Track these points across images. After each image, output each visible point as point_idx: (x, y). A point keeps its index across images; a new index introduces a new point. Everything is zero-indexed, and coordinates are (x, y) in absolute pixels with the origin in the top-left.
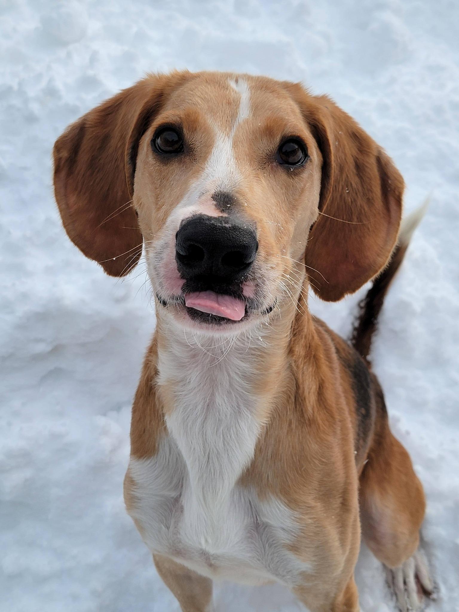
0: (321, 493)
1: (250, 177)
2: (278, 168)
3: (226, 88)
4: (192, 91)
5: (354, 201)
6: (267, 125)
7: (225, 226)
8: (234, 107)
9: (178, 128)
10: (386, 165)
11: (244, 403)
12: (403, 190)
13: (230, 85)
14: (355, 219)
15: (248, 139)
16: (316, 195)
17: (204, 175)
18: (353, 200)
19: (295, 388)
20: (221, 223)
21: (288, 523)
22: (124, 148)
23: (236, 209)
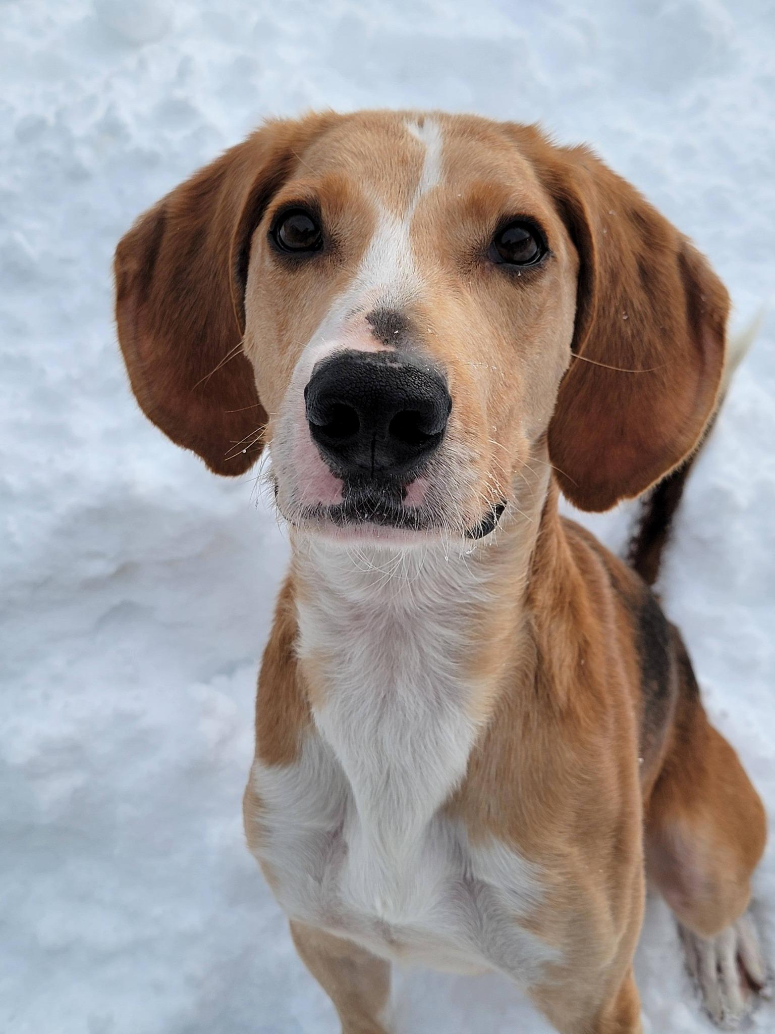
0: (580, 831)
1: (439, 286)
2: (493, 272)
3: (400, 134)
4: (338, 141)
5: (637, 334)
6: (473, 197)
7: (391, 366)
8: (412, 169)
9: (312, 207)
10: (695, 268)
11: (448, 692)
12: (728, 313)
13: (406, 131)
14: (639, 366)
15: (438, 222)
16: (567, 322)
17: (355, 282)
18: (635, 331)
19: (536, 661)
20: (384, 362)
21: (524, 883)
22: (227, 252)
23: (410, 338)
